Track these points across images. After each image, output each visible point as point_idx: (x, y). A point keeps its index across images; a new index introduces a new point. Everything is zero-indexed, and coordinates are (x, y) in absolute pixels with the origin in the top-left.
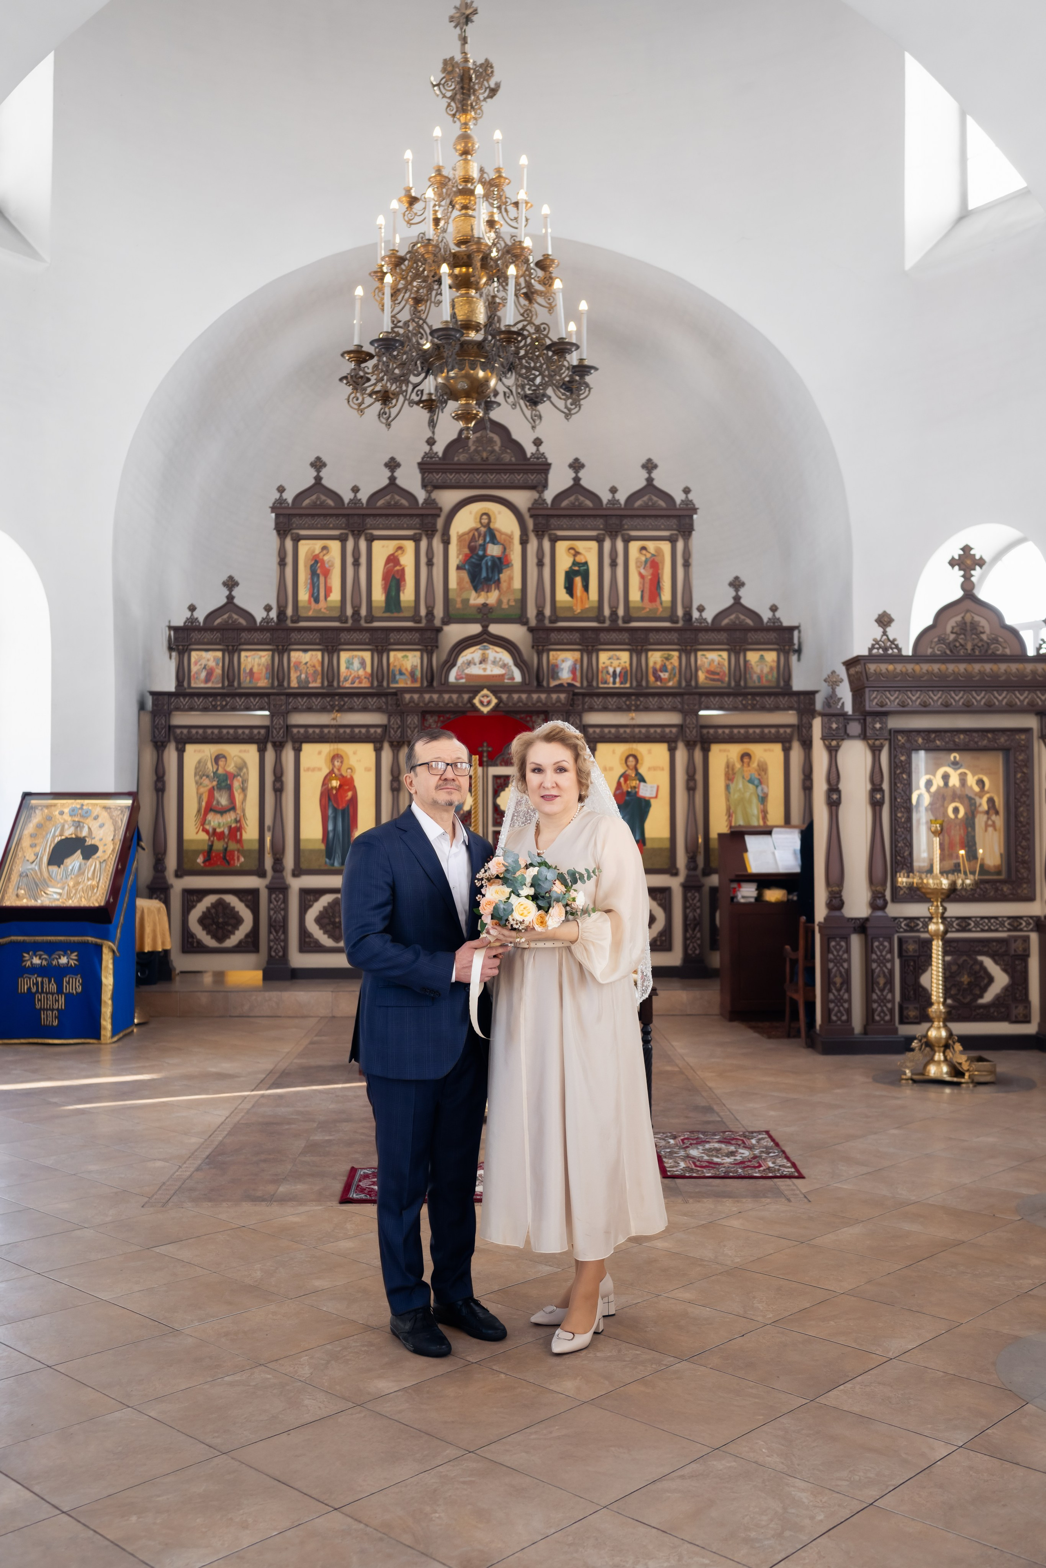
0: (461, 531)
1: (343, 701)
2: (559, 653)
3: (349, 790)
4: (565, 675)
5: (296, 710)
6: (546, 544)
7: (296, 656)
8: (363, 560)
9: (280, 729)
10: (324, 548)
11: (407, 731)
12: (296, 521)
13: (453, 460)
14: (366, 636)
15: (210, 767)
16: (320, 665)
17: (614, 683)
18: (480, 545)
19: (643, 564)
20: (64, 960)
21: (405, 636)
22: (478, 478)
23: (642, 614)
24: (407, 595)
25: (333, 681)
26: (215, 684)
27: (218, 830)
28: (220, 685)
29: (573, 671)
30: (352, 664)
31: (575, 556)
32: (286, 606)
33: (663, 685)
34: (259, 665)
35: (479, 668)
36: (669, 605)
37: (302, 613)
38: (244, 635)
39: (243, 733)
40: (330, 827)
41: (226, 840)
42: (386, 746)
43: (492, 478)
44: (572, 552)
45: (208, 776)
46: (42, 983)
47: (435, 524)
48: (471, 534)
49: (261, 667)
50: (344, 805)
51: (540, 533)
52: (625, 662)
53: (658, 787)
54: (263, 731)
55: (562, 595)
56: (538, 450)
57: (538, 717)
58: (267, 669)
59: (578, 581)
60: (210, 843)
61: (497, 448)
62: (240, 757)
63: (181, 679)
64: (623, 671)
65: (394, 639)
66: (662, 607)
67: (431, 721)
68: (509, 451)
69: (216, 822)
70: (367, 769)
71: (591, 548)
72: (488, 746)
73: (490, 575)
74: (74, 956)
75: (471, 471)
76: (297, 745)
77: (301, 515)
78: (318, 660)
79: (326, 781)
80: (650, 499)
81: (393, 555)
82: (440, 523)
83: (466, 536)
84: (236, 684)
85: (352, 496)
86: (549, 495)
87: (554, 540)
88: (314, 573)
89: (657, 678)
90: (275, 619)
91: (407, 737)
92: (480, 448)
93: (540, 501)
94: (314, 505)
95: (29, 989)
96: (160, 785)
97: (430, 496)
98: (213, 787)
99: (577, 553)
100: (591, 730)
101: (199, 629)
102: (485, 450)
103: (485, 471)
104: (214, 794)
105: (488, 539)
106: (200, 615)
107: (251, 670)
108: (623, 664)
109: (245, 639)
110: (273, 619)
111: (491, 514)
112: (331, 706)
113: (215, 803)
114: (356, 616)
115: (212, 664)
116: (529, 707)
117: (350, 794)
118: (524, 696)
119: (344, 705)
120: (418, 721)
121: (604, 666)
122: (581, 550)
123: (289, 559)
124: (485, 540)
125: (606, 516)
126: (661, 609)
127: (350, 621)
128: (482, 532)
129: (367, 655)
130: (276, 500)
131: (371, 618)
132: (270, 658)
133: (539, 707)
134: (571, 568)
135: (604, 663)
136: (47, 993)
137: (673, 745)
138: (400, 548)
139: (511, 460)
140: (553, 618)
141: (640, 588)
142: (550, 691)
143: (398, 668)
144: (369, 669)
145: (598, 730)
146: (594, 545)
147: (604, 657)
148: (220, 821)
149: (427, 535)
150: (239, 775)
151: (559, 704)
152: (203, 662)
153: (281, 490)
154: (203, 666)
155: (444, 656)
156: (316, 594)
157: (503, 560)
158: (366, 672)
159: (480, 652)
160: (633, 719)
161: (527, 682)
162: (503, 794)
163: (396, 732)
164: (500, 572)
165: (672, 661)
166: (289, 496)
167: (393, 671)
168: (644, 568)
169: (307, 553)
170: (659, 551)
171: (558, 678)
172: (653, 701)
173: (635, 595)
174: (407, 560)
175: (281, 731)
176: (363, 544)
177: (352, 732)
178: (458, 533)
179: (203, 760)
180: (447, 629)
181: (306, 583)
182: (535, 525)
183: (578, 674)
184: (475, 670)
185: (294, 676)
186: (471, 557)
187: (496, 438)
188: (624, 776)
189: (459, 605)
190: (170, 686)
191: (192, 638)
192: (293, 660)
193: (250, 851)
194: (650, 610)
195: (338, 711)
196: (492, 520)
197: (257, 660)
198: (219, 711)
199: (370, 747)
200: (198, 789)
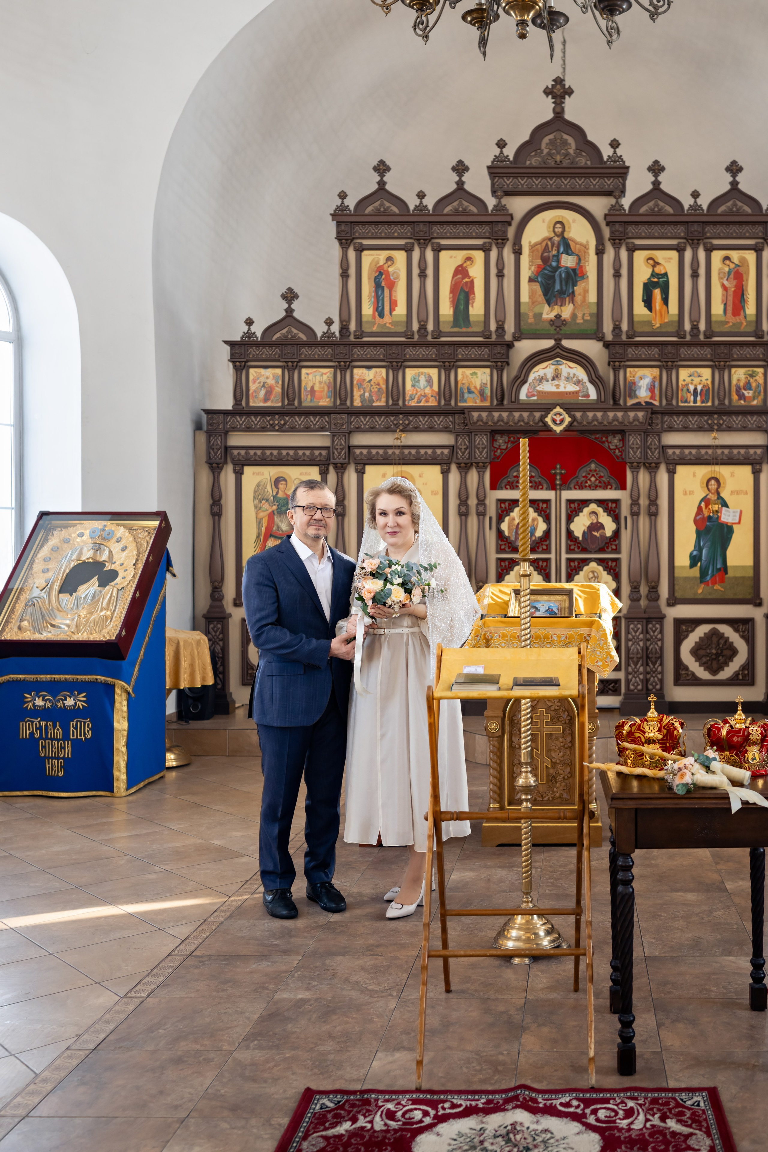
0: (534, 241)
1: (408, 420)
2: (636, 369)
4: (643, 394)
5: (359, 430)
6: (624, 254)
7: (359, 373)
8: (430, 271)
9: (342, 449)
10: (389, 259)
11: (475, 452)
12: (359, 230)
13: (525, 163)
14: (432, 352)
15: (269, 490)
16: (385, 383)
17: (695, 401)
18: (554, 256)
19: (727, 274)
20: (70, 702)
21: (474, 352)
22: (552, 183)
23: (726, 328)
24: (476, 309)
25: (398, 400)
26: (275, 402)
28: (280, 404)
29: (652, 389)
30: (418, 381)
31: (654, 266)
32: (349, 321)
33: (746, 404)
34: (320, 383)
35: (552, 385)
36: (754, 319)
37: (366, 328)
38: (305, 351)
39: (304, 454)
42: (454, 467)
43: (566, 183)
44: (651, 262)
45: (267, 500)
46: (46, 727)
47: (505, 232)
48: (544, 244)
49: (322, 385)
51: (617, 241)
52: (707, 380)
53: (741, 512)
54: (324, 453)
55: (640, 309)
56: (615, 152)
57: (614, 437)
58: (329, 388)
59: (657, 293)
61: (571, 151)
63: (238, 397)
64: (704, 389)
65: (463, 355)
66: (746, 322)
67: (501, 441)
68: (584, 154)
70: (434, 493)
71: (671, 259)
72: (561, 468)
73: (564, 288)
74: (82, 697)
75: (544, 175)
76: (360, 467)
77: (364, 223)
78: (383, 377)
80: (735, 205)
81: (461, 266)
82: (511, 231)
83: (539, 246)
84: (296, 403)
85: (417, 202)
86: (626, 202)
87: (631, 250)
88: (378, 286)
89: (741, 397)
90: (337, 334)
91: (476, 458)
92: (554, 151)
93: (617, 207)
94: (378, 212)
95: (32, 734)
96: (216, 509)
97: (500, 202)
98: (273, 511)
99: (656, 264)
100: (670, 451)
101: (257, 345)
102: (558, 153)
103: (559, 176)
104: (274, 519)
105: (562, 250)
106: (258, 329)
107: (312, 388)
108: (704, 381)
109: (306, 355)
110: (334, 333)
111: (564, 222)
112: (395, 425)
113: (275, 528)
114: (422, 331)
115: (271, 381)
116: (605, 426)
118: (599, 414)
119: (409, 424)
120: (487, 441)
121: (684, 383)
122: (660, 261)
123: (352, 271)
124: (558, 251)
125: (687, 222)
126: (745, 324)
127: (416, 337)
128: (556, 242)
129: (434, 372)
130: (338, 207)
131: (438, 333)
132: (332, 375)
133: (616, 425)
134: (649, 279)
135: (684, 380)
136: (52, 740)
137: (758, 467)
138: (469, 259)
139: (586, 163)
140: (631, 333)
141: (723, 301)
142: (626, 409)
143: (467, 385)
144: (436, 387)
145: (678, 451)
146: (674, 254)
147: (684, 374)
149: (497, 244)
151: (636, 423)
152: (262, 380)
153: (343, 196)
154: (262, 384)
155: (514, 372)
156: (380, 308)
157: (577, 272)
158: (433, 390)
159: (553, 367)
160: (715, 438)
161: (603, 399)
162: (576, 519)
163: (463, 453)
164: (575, 284)
165: (757, 378)
166: (351, 202)
167: (461, 389)
168: (727, 280)
169: (371, 264)
170: (744, 261)
171: (636, 397)
172: (737, 421)
173: (717, 309)
174: (476, 272)
175: (343, 453)
176: (429, 255)
177: (418, 453)
178: (530, 242)
179: (262, 483)
180: (517, 344)
181: (370, 296)
182: (612, 232)
183: (657, 392)
184: (548, 387)
185: (357, 394)
186: (544, 269)
187: (570, 140)
188: (706, 500)
189: (531, 320)
190: (228, 404)
191: (250, 354)
192: (356, 377)
194: (734, 324)
195: (401, 431)
196: (567, 229)
197: (318, 378)
198: (277, 431)
199: (437, 469)
200: (257, 514)
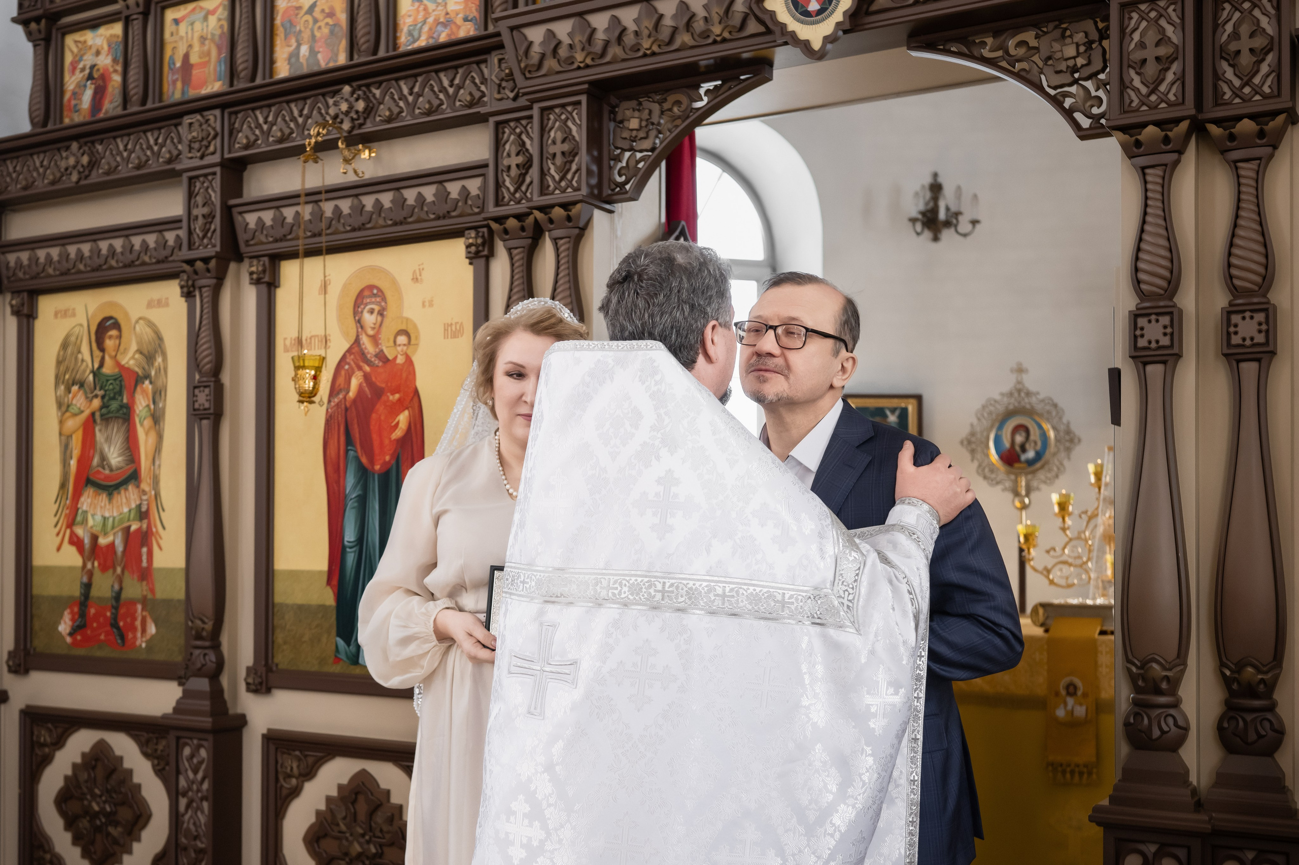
1: (367, 98)
3: (400, 406)
5: (259, 155)
9: (208, 217)
11: (543, 173)
15: (86, 356)
25: (374, 51)
27: (103, 541)
28: (120, 109)
34: (203, 39)
39: (145, 248)
40: (350, 535)
41: (119, 570)
45: (82, 385)
49: (206, 45)
50: (387, 458)
60: (85, 580)
62: (150, 324)
67: (635, 122)
69: (98, 518)
70: (452, 331)
76: (264, 269)
79: (341, 380)
98: (93, 415)
104: (93, 435)
107: (186, 57)
113: (96, 461)
115: (105, 61)
117: (403, 418)
119: (370, 110)
120: (580, 127)
148: (107, 514)
150: (147, 376)
152: (88, 59)
154: (86, 72)
175: (212, 226)
192: (280, 5)
193: (168, 602)
197: (198, 27)
199: (456, 249)
200: (61, 422)
